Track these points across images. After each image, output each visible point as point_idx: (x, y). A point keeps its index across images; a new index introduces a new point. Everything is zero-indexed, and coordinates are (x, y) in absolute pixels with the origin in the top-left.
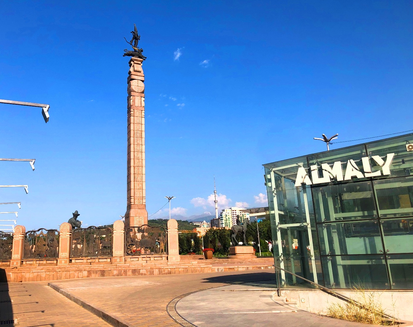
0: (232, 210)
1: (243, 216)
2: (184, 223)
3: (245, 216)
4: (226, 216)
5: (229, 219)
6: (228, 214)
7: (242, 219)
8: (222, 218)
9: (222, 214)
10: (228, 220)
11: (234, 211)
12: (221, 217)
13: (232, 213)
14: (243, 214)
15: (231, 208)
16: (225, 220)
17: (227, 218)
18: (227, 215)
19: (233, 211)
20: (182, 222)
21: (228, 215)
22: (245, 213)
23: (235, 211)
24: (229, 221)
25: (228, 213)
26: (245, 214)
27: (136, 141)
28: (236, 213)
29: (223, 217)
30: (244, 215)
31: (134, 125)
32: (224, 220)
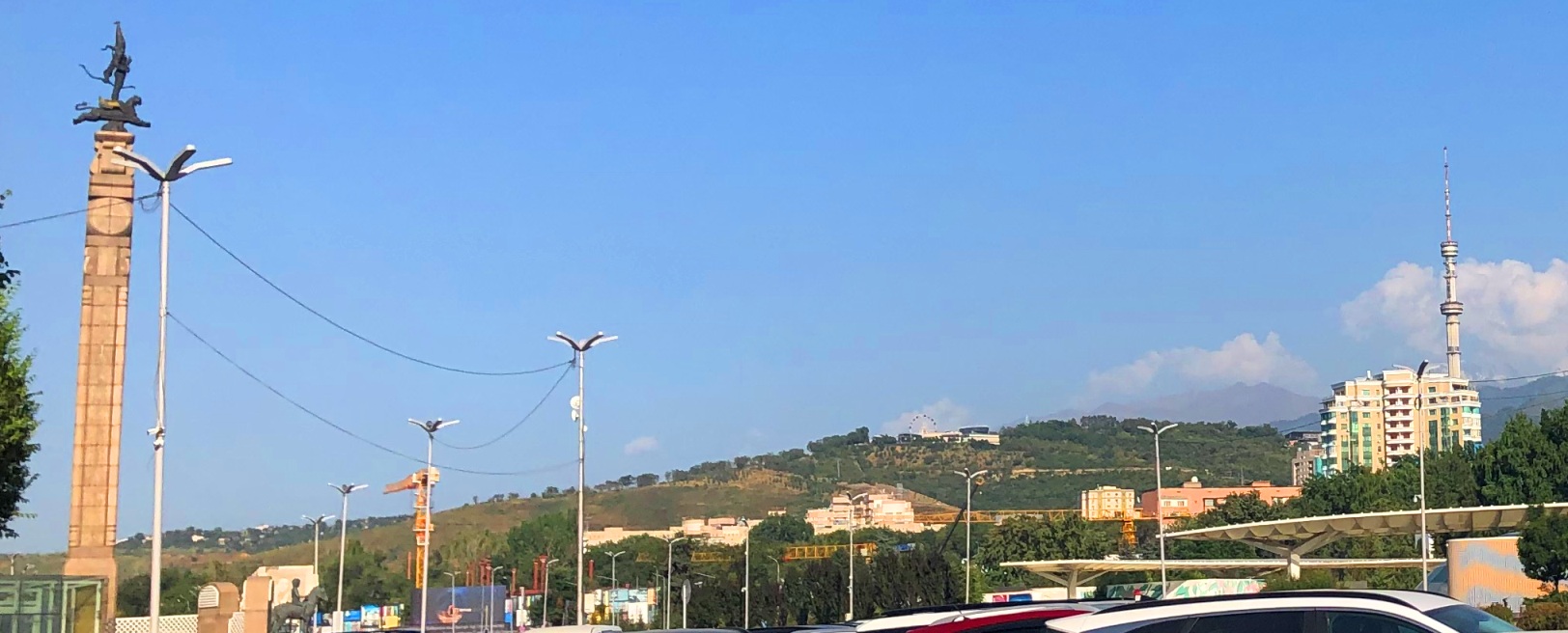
0: (1390, 383)
1: (1444, 420)
2: (1249, 443)
3: (1456, 421)
4: (1353, 417)
5: (1367, 432)
6: (1366, 409)
7: (1440, 435)
8: (1332, 432)
9: (1331, 409)
10: (1361, 439)
11: (1399, 394)
12: (1324, 423)
13: (1387, 403)
14: (1444, 411)
15: (1380, 378)
16: (1344, 444)
17: (1358, 428)
18: (1360, 416)
19: (1393, 390)
20: (1240, 432)
21: (1366, 415)
22: (1455, 406)
23: (1405, 389)
24: (1367, 444)
25: (1366, 404)
26: (1455, 410)
27: (93, 374)
28: (1405, 401)
29: (1332, 426)
30: (1451, 415)
31: (91, 330)
32: (1338, 442)
